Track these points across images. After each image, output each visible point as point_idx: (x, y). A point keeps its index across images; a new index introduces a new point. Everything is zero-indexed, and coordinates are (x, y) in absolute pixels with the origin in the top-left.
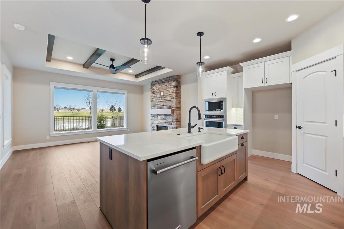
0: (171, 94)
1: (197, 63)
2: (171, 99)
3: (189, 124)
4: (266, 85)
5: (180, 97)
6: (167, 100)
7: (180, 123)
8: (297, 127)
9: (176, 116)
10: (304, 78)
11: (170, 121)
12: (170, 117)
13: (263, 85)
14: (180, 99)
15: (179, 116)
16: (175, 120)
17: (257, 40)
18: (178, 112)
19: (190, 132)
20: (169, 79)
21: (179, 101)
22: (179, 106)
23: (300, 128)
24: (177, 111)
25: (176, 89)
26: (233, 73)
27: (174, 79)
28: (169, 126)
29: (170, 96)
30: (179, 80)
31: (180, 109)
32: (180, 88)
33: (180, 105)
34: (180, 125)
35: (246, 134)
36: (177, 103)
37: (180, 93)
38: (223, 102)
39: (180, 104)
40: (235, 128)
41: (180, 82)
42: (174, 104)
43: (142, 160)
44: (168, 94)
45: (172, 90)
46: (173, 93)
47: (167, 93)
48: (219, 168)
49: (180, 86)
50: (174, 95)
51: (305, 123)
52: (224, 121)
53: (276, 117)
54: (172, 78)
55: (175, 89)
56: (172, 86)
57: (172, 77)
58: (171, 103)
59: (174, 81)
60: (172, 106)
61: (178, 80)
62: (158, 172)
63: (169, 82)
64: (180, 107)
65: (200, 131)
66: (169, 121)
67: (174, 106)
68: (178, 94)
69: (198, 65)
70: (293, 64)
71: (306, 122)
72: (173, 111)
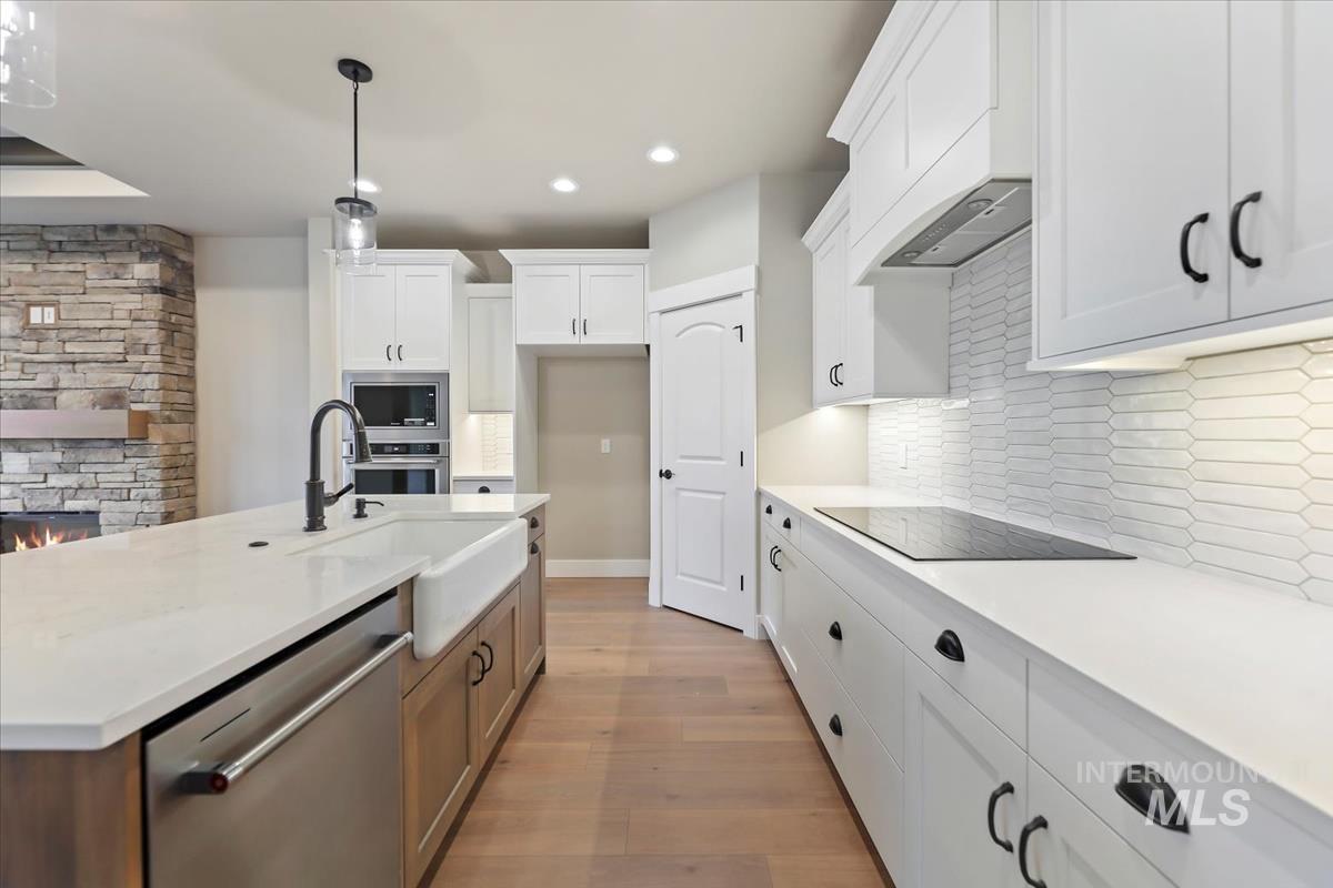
0: (127, 323)
1: (340, 201)
2: (127, 353)
3: (314, 487)
4: (585, 341)
5: (190, 350)
6: (89, 357)
7: (194, 484)
8: (661, 474)
9: (166, 450)
10: (678, 335)
11: (119, 478)
12: (117, 454)
13: (574, 340)
14: (193, 359)
15: (185, 449)
16: (156, 474)
17: (564, 185)
18: (178, 431)
19: (315, 523)
20: (102, 237)
21: (185, 371)
22: (182, 397)
23: (668, 475)
24: (170, 421)
25: (164, 305)
26: (473, 279)
27: (146, 242)
28: (109, 511)
29: (120, 335)
30: (183, 256)
31: (193, 412)
32: (194, 302)
33: (192, 392)
34: (194, 495)
35: (542, 508)
36: (173, 382)
37: (193, 326)
38: (434, 387)
39: (190, 387)
40: (484, 490)
41: (192, 267)
42: (152, 382)
43: (108, 739)
44: (99, 324)
45: (131, 306)
46: (137, 324)
47: (89, 318)
48: (475, 653)
49: (193, 292)
50: (150, 334)
51: (679, 461)
52: (441, 465)
53: (606, 445)
54: (131, 237)
55: (155, 301)
56: (133, 283)
57: (131, 229)
58: (120, 379)
59: (144, 258)
60: (130, 396)
61: (174, 257)
62: (231, 773)
63: (103, 253)
64: (193, 404)
65: (366, 516)
66: (109, 477)
67: (146, 395)
68: (178, 334)
69: (341, 210)
70: (653, 288)
71: (683, 457)
72: (142, 423)
